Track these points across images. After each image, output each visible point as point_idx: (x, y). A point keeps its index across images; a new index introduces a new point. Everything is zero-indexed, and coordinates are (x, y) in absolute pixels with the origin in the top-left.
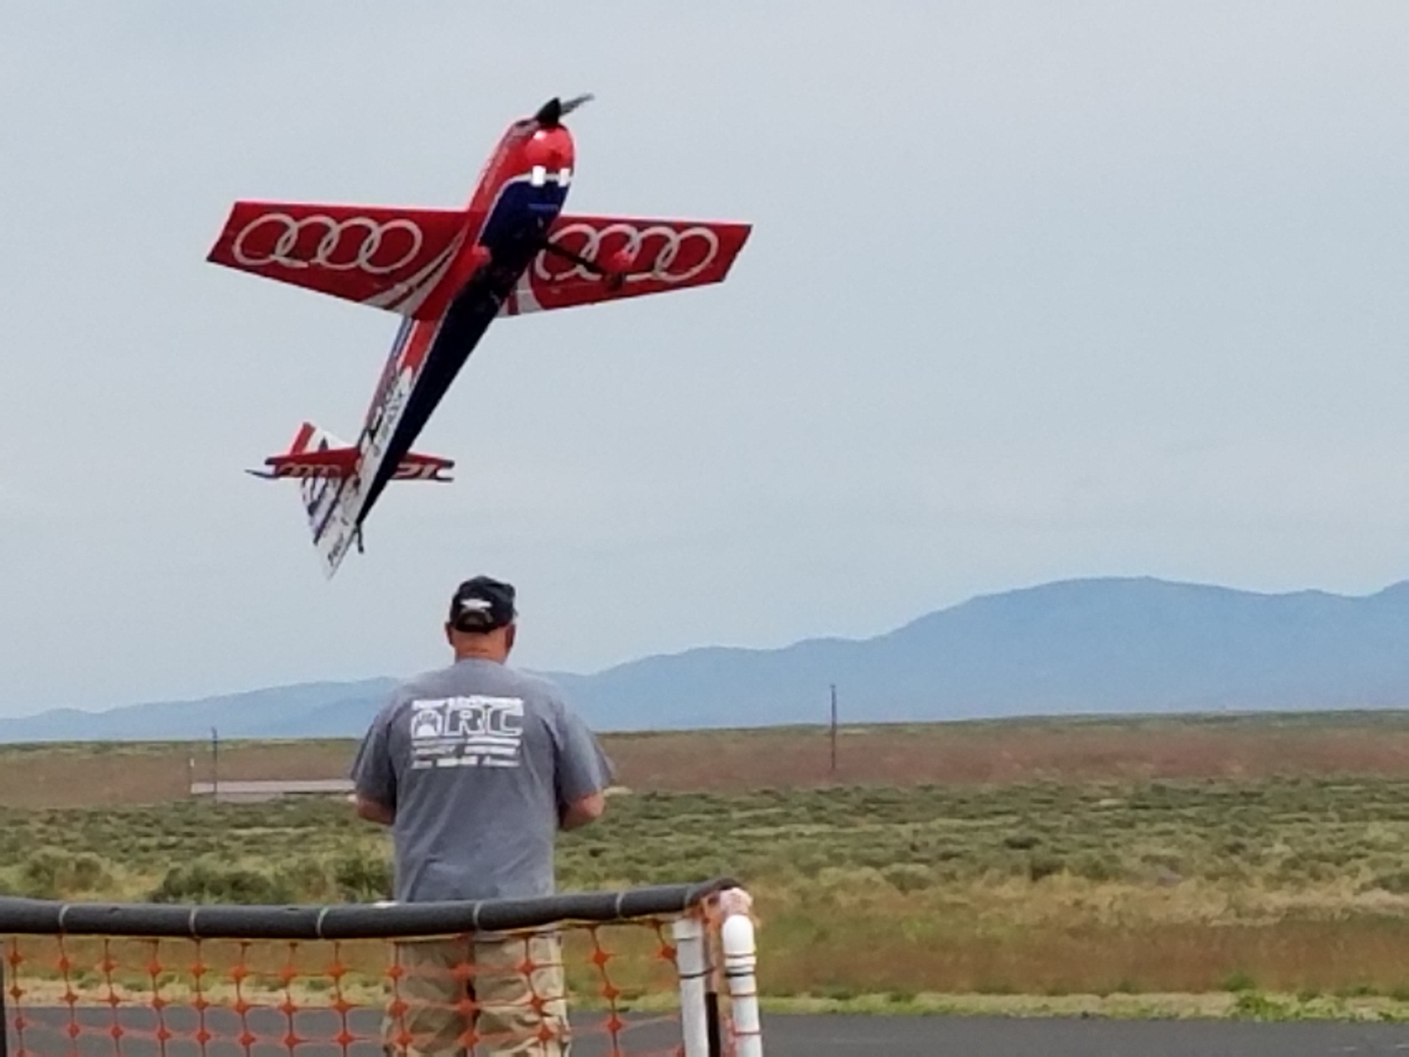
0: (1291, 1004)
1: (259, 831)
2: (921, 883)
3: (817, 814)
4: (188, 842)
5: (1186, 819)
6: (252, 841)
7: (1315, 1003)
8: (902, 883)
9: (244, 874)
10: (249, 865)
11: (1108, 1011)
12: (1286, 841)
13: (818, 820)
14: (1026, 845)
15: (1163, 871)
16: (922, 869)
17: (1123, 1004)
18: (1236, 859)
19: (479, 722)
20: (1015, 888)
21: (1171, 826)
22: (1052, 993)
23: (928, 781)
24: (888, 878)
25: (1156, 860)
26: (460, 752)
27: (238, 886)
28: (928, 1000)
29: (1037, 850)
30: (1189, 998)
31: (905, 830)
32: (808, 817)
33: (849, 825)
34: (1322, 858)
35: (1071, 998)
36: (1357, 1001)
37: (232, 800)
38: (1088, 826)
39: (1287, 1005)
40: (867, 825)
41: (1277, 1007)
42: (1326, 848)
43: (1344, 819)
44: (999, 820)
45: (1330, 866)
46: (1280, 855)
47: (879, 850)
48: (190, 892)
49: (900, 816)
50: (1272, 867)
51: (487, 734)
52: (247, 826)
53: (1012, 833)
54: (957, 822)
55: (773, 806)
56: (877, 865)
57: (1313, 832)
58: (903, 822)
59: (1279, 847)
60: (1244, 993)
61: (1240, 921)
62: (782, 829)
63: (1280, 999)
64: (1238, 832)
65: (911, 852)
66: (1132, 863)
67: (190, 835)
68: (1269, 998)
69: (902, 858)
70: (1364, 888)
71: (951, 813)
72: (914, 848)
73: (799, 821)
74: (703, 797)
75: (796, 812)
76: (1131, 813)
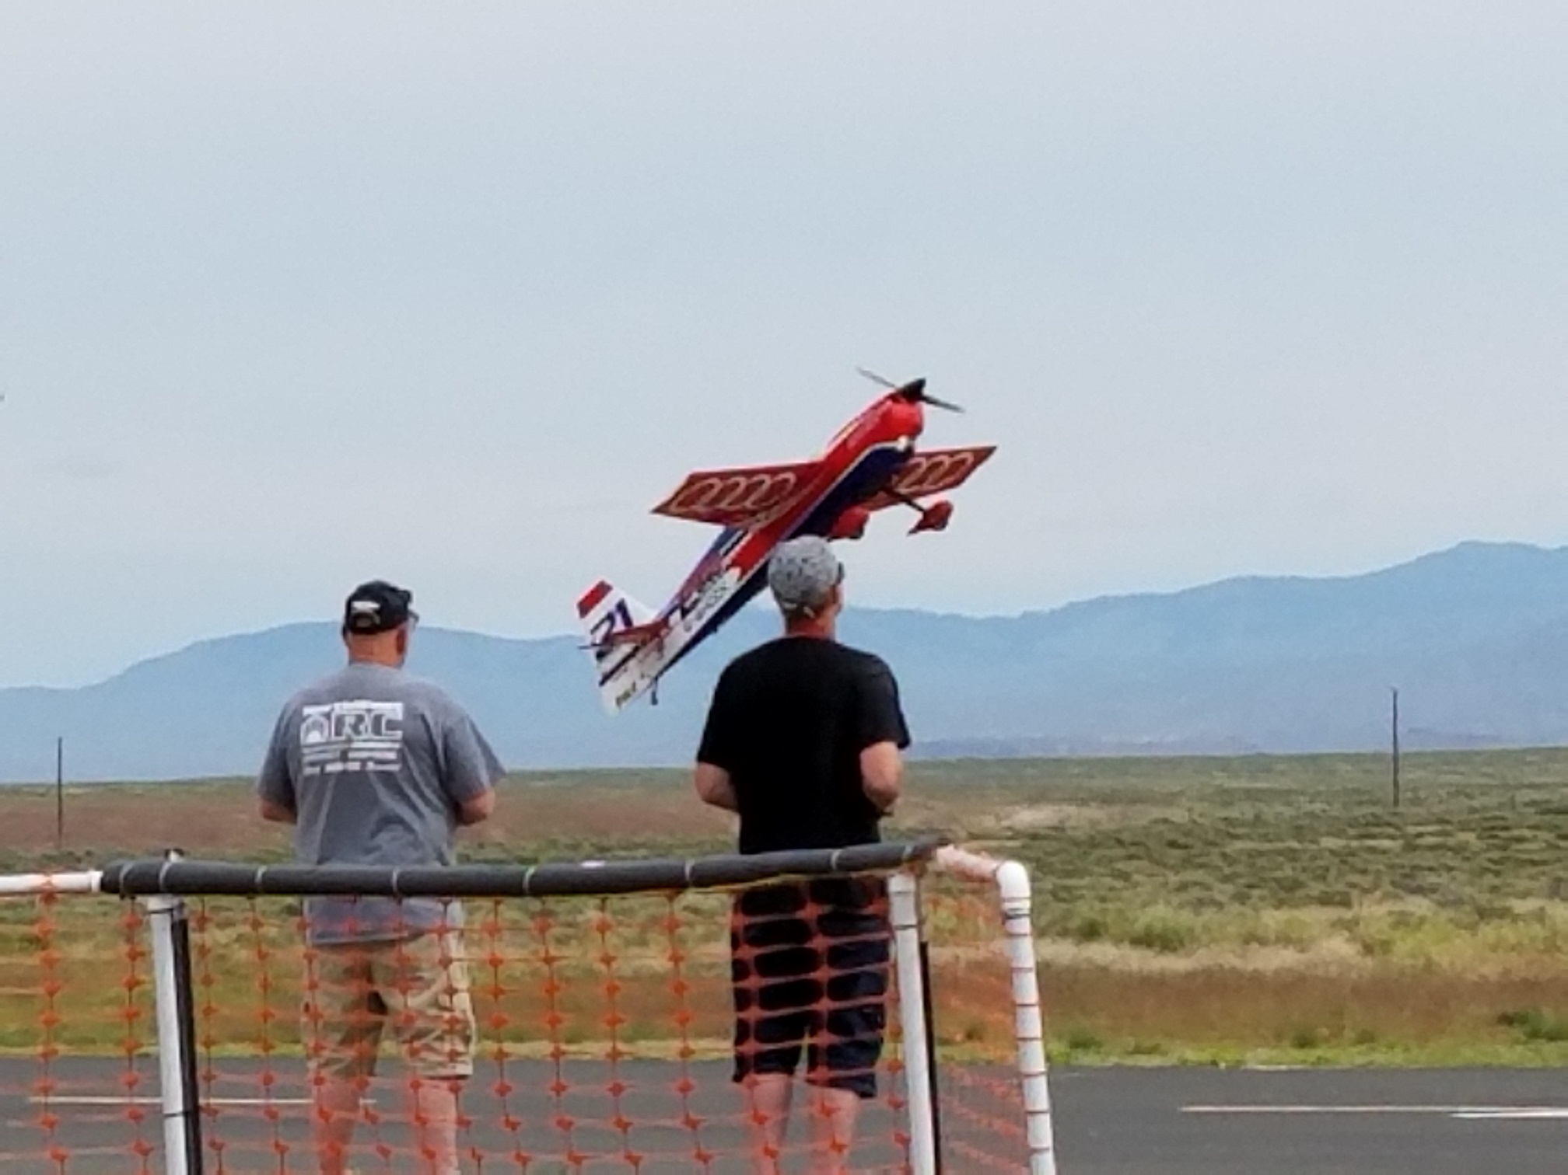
26: (344, 758)
51: (368, 740)
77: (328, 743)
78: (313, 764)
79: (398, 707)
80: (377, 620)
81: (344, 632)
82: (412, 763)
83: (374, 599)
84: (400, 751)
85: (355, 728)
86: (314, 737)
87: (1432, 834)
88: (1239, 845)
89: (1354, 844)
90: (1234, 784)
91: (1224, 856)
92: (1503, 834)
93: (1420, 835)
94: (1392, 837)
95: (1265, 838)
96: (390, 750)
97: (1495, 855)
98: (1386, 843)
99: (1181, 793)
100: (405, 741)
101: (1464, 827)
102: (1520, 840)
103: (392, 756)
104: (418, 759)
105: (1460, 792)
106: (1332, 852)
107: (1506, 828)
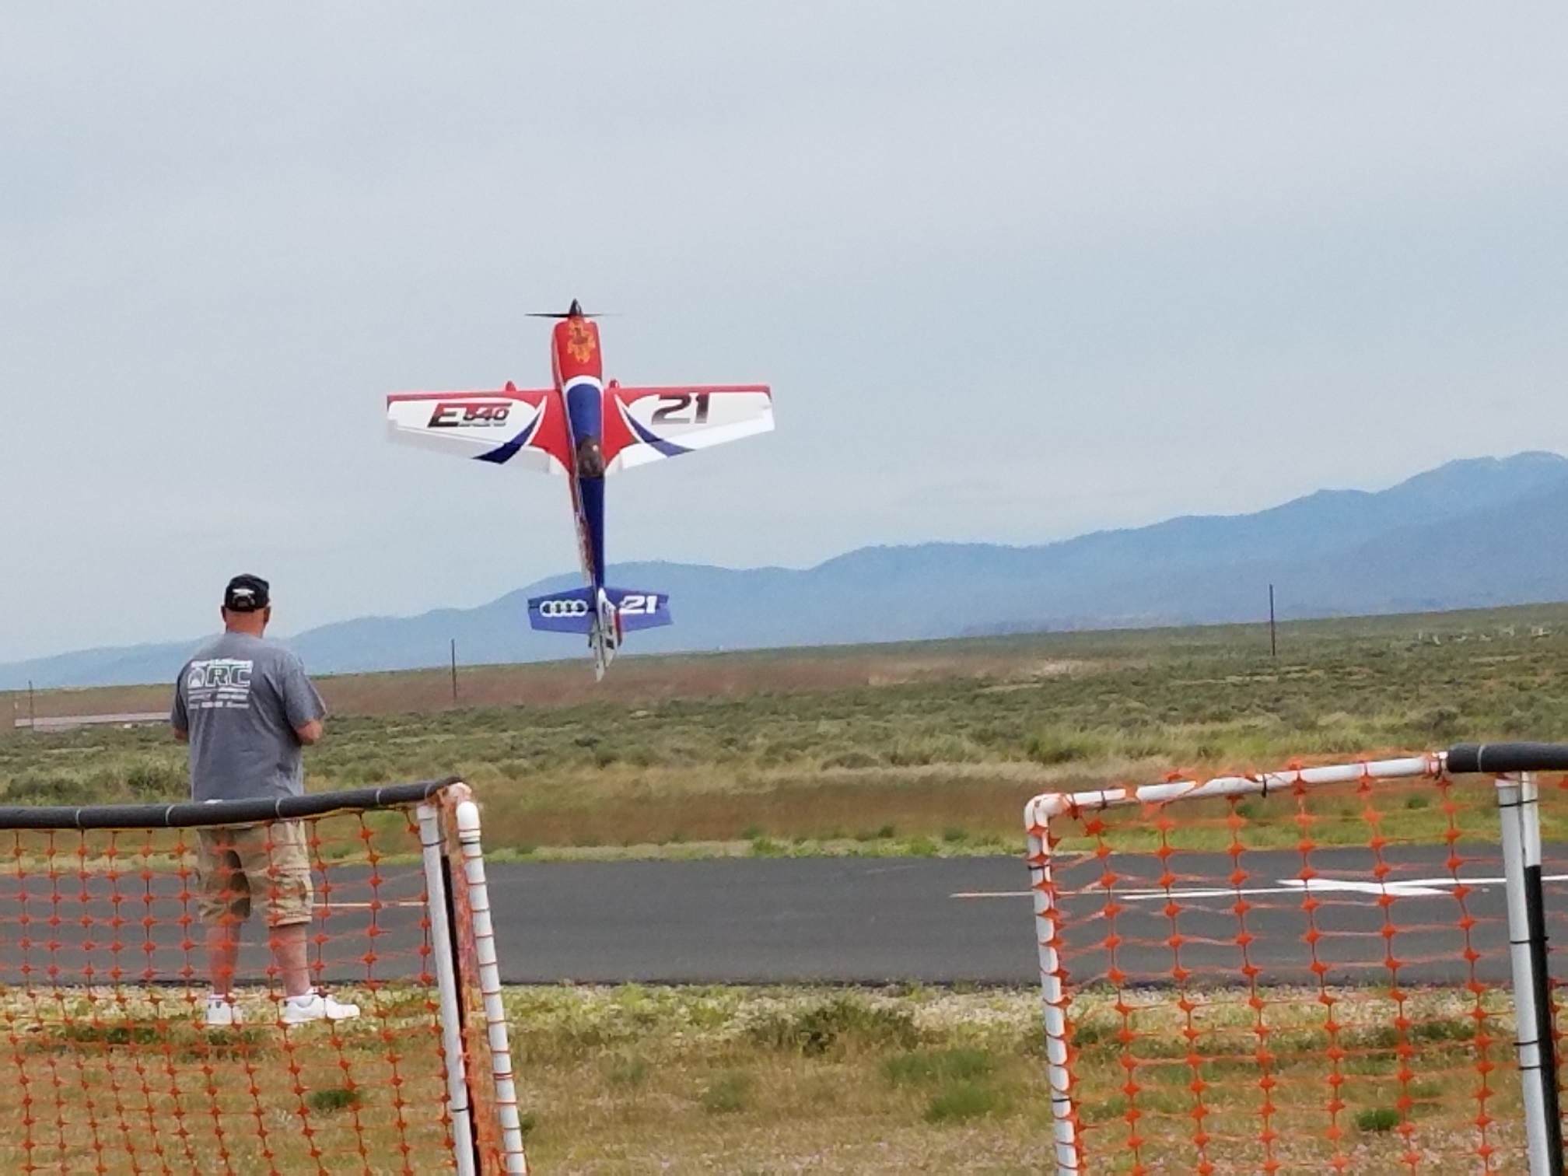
0: (787, 846)
1: (64, 751)
2: (526, 772)
3: (446, 727)
4: (16, 759)
5: (695, 723)
6: (60, 757)
7: (805, 844)
8: (512, 773)
9: (63, 780)
10: (63, 774)
11: (665, 855)
12: (765, 736)
13: (447, 731)
14: (589, 743)
15: (687, 759)
16: (524, 763)
17: (674, 850)
18: (733, 749)
19: (226, 678)
20: (588, 773)
21: (686, 728)
22: (626, 845)
23: (521, 703)
24: (501, 770)
25: (678, 751)
26: (213, 698)
27: (59, 789)
28: (544, 852)
29: (599, 747)
30: (721, 845)
31: (506, 736)
32: (438, 730)
33: (468, 733)
34: (794, 746)
35: (638, 847)
36: (835, 842)
37: (45, 730)
38: (631, 730)
39: (785, 848)
40: (481, 734)
41: (782, 850)
42: (794, 739)
43: (800, 719)
44: (568, 728)
45: (799, 752)
46: (762, 745)
47: (490, 751)
48: (27, 794)
49: (504, 726)
50: (760, 753)
51: (229, 686)
52: (56, 747)
53: (579, 737)
54: (541, 730)
55: (415, 723)
56: (492, 760)
57: (782, 729)
58: (505, 730)
59: (759, 740)
60: (757, 839)
61: (746, 791)
62: (423, 738)
63: (782, 843)
64: (732, 730)
65: (513, 750)
66: (666, 753)
67: (17, 755)
68: (774, 842)
69: (508, 755)
70: (825, 767)
71: (538, 724)
72: (513, 748)
73: (434, 732)
74: (368, 718)
75: (431, 727)
76: (658, 720)
77: (204, 687)
78: (194, 702)
79: (249, 664)
80: (253, 602)
81: (223, 610)
82: (258, 704)
83: (250, 588)
84: (249, 695)
85: (221, 677)
86: (196, 683)
87: (1296, 672)
88: (1179, 682)
89: (1248, 679)
90: (1180, 643)
91: (1168, 689)
92: (1341, 671)
93: (1288, 672)
94: (1270, 674)
95: (1193, 677)
96: (243, 694)
97: (1337, 683)
98: (1268, 678)
99: (1147, 650)
100: (252, 688)
101: (1316, 667)
102: (1350, 674)
103: (243, 698)
104: (263, 701)
105: (1320, 643)
106: (1234, 685)
107: (1342, 667)
